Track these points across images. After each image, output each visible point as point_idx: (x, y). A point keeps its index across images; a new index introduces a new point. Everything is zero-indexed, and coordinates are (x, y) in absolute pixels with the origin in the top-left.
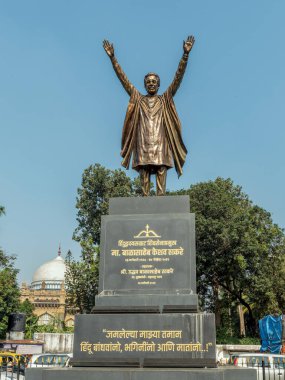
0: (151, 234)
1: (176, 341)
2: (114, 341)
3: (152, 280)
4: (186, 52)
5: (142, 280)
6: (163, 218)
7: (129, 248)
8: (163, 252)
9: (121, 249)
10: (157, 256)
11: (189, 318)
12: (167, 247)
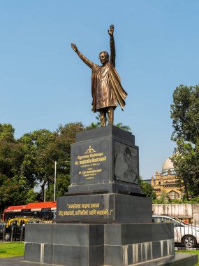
0: (92, 151)
1: (97, 209)
2: (71, 210)
3: (92, 176)
4: (112, 36)
5: (87, 177)
6: (97, 141)
7: (82, 160)
8: (97, 160)
9: (79, 160)
10: (94, 163)
11: (102, 196)
12: (99, 157)
